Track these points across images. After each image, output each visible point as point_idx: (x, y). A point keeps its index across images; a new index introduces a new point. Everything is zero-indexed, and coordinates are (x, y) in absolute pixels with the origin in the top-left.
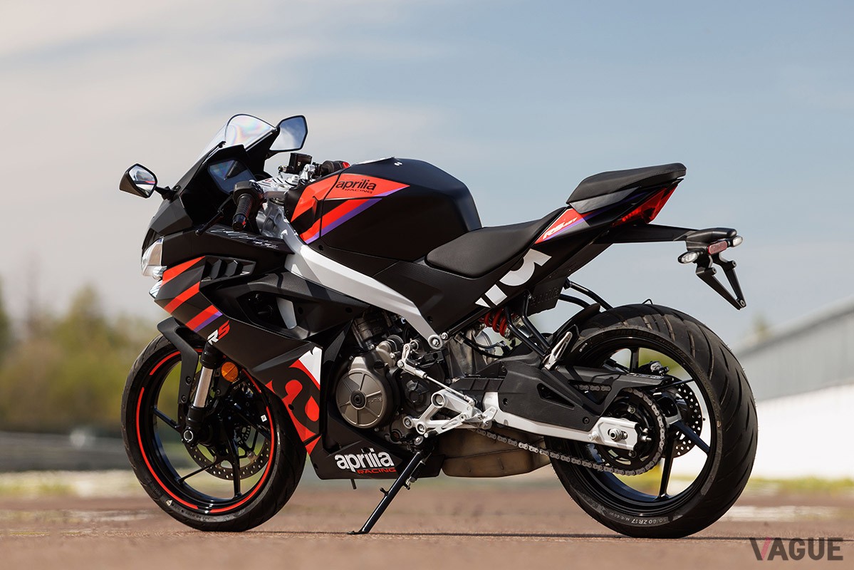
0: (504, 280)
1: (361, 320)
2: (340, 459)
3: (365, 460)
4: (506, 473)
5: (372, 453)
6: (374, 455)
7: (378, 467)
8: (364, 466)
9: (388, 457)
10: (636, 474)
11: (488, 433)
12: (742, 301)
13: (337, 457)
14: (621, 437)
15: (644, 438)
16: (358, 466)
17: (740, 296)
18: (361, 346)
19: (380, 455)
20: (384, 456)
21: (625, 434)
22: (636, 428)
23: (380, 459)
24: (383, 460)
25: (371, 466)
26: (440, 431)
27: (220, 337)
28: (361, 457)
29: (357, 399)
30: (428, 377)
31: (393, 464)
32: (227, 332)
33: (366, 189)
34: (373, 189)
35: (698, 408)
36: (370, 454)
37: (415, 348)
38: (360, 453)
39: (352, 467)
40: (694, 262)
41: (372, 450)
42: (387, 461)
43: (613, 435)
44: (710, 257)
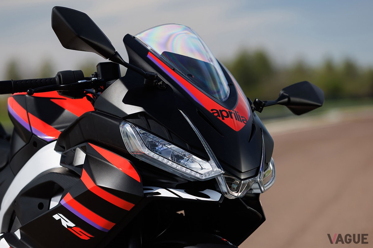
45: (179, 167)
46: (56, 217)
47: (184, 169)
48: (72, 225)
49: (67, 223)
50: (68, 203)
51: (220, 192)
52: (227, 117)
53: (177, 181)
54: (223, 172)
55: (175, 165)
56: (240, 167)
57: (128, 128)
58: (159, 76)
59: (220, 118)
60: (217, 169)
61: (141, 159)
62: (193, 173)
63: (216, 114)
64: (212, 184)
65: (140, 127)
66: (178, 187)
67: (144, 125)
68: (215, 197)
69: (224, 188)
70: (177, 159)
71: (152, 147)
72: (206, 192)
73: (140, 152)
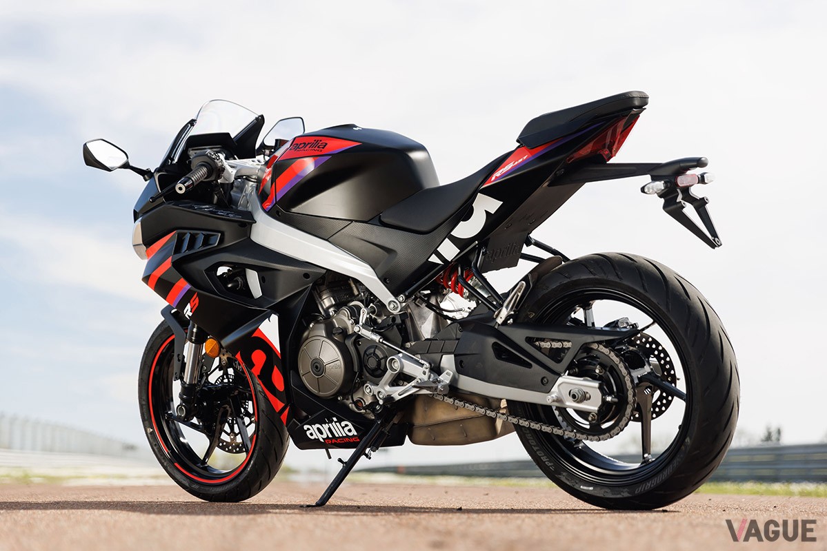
0: (455, 233)
1: (323, 287)
2: (308, 429)
3: (330, 429)
4: (470, 440)
5: (335, 422)
6: (338, 424)
7: (343, 437)
8: (330, 436)
9: (350, 426)
10: (600, 440)
11: (446, 398)
12: (716, 239)
13: (306, 427)
14: (584, 397)
15: (609, 399)
16: (325, 436)
17: (714, 234)
18: (323, 313)
19: (343, 424)
20: (347, 425)
21: (588, 395)
22: (601, 388)
23: (343, 428)
24: (346, 429)
25: (337, 436)
26: (398, 398)
27: (193, 310)
28: (326, 426)
29: (317, 367)
30: (384, 342)
31: (356, 434)
32: (197, 305)
33: (315, 149)
34: (323, 148)
35: (671, 363)
36: (334, 423)
37: (373, 312)
38: (325, 423)
39: (321, 437)
40: (660, 196)
41: (335, 419)
42: (350, 431)
43: (574, 396)
44: (678, 190)
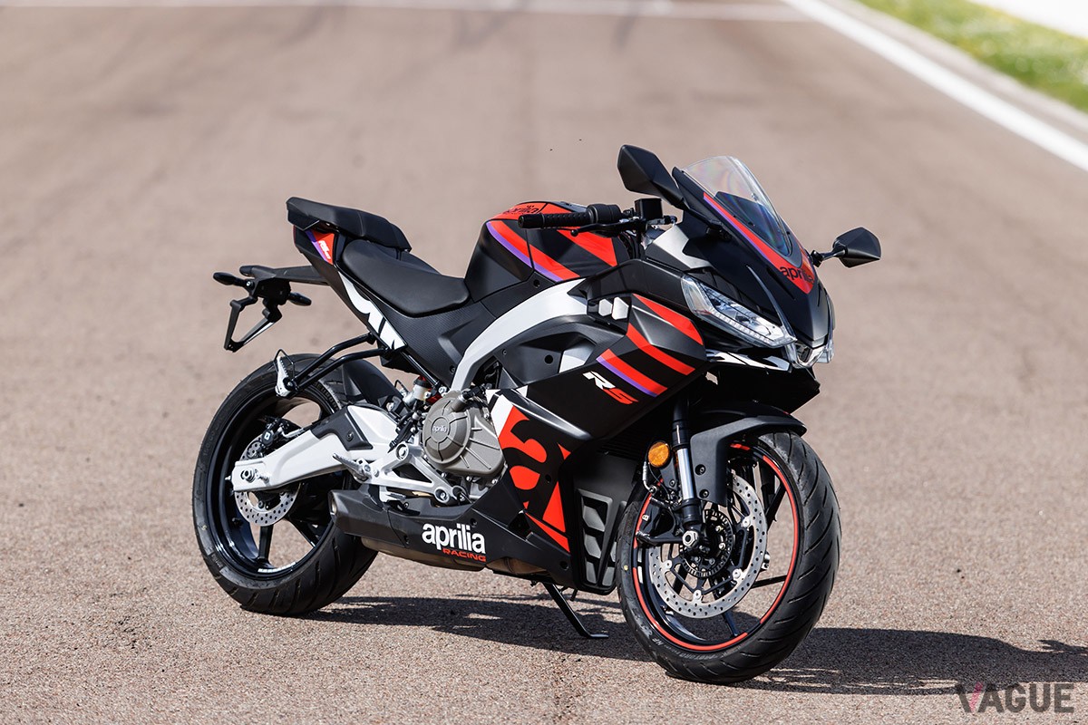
45: (742, 328)
46: (589, 376)
47: (747, 331)
48: (610, 386)
49: (602, 383)
50: (609, 361)
51: (788, 361)
52: (796, 277)
53: (740, 345)
54: (795, 339)
55: (737, 325)
56: (812, 336)
57: (689, 283)
58: (724, 227)
59: (790, 278)
60: (788, 336)
61: (703, 318)
62: (757, 336)
63: (785, 274)
64: (780, 352)
65: (705, 284)
66: (740, 352)
67: (710, 281)
68: (783, 366)
69: (793, 356)
70: (741, 320)
71: (715, 303)
72: (771, 359)
73: (706, 312)
